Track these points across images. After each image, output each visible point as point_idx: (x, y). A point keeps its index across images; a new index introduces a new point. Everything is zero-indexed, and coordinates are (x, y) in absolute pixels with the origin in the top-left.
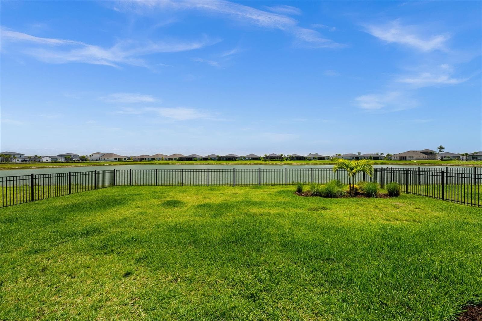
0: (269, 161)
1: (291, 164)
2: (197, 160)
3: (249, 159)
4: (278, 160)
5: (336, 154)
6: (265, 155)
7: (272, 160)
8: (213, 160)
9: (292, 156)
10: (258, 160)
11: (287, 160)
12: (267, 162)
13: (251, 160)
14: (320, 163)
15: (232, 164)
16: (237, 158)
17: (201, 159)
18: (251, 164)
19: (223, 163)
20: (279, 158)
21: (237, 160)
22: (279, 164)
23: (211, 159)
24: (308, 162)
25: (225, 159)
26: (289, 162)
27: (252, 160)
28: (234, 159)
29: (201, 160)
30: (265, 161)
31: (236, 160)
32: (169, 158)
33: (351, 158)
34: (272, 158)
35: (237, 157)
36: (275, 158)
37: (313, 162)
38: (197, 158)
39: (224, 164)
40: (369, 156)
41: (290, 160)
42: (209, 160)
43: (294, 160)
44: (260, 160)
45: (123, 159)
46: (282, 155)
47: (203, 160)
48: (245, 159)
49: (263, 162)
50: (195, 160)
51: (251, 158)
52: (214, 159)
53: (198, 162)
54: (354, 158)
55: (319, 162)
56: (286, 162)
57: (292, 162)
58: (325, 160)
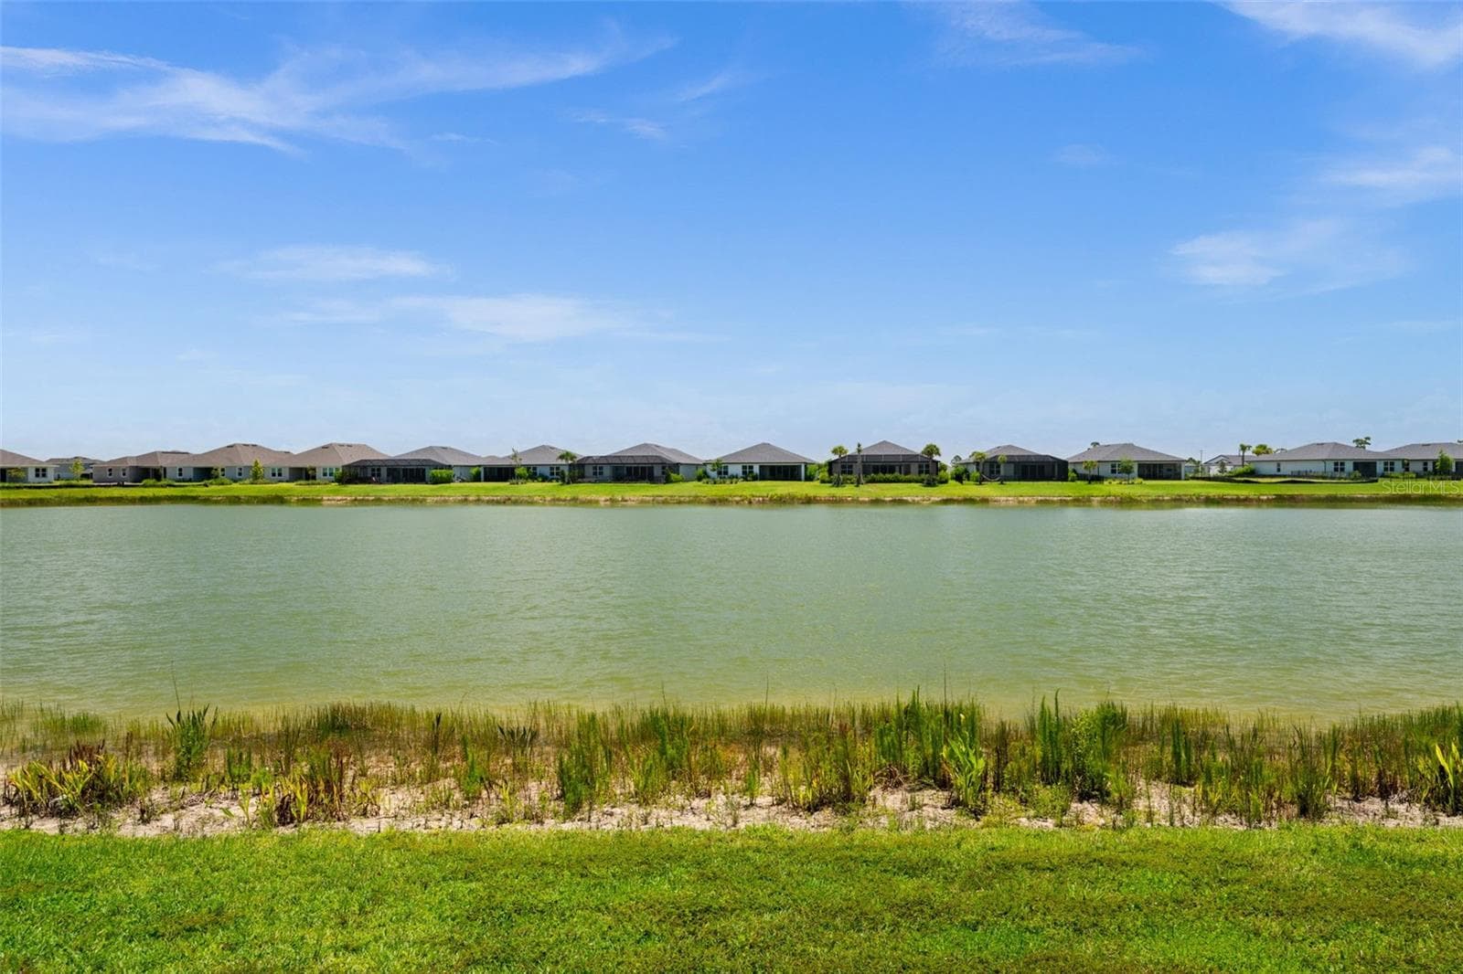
0: (858, 483)
1: (985, 501)
2: (448, 480)
3: (748, 475)
4: (909, 481)
5: (1243, 448)
6: (835, 452)
7: (873, 481)
8: (545, 479)
9: (989, 456)
10: (800, 480)
11: (959, 478)
12: (847, 491)
13: (755, 479)
14: (1153, 493)
15: (642, 502)
16: (678, 465)
17: (474, 471)
18: (750, 502)
19: (594, 497)
20: (914, 468)
21: (677, 481)
22: (914, 502)
23: (533, 474)
24: (1081, 488)
25: (607, 471)
26: (970, 489)
27: (762, 477)
28: (657, 472)
29: (476, 478)
30: (838, 484)
31: (668, 481)
32: (292, 470)
33: (1331, 467)
34: (876, 470)
35: (676, 459)
36: (892, 470)
37: (1114, 488)
38: (450, 467)
39: (597, 502)
40: (1436, 456)
41: (980, 481)
42: (520, 477)
43: (1003, 480)
44: (809, 478)
45: (32, 474)
46: (932, 450)
47: (487, 479)
48: (721, 471)
49: (826, 491)
50: (436, 481)
51: (756, 470)
52: (547, 472)
53: (457, 489)
54: (1349, 467)
55: (1146, 491)
56: (954, 490)
57: (990, 490)
58: (1179, 479)
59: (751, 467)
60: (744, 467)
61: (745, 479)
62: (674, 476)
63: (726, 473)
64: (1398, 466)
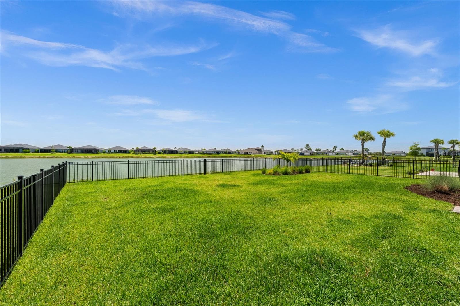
0: (141, 154)
1: (165, 157)
2: (29, 152)
3: (115, 152)
4: (151, 154)
5: (202, 149)
6: (136, 148)
7: (144, 154)
8: (60, 152)
9: (165, 150)
11: (159, 153)
12: (139, 155)
13: (117, 153)
14: (191, 156)
15: (93, 157)
16: (99, 150)
17: (36, 150)
18: (119, 157)
19: (79, 156)
20: (151, 151)
21: (99, 153)
22: (152, 157)
23: (57, 151)
25: (80, 151)
26: (162, 155)
27: (119, 153)
28: (93, 151)
29: (37, 152)
30: (137, 154)
31: (97, 153)
33: (213, 152)
34: (143, 151)
36: (145, 152)
37: (185, 155)
38: (29, 149)
39: (81, 158)
40: (226, 151)
41: (163, 154)
42: (54, 152)
43: (167, 154)
44: (129, 153)
46: (155, 148)
48: (109, 151)
49: (135, 155)
50: (25, 152)
51: (117, 151)
54: (216, 152)
55: (190, 156)
56: (159, 155)
57: (165, 155)
58: (194, 154)
59: (116, 151)
60: (115, 151)
61: (115, 153)
62: (98, 152)
63: (110, 152)
64: (221, 152)
